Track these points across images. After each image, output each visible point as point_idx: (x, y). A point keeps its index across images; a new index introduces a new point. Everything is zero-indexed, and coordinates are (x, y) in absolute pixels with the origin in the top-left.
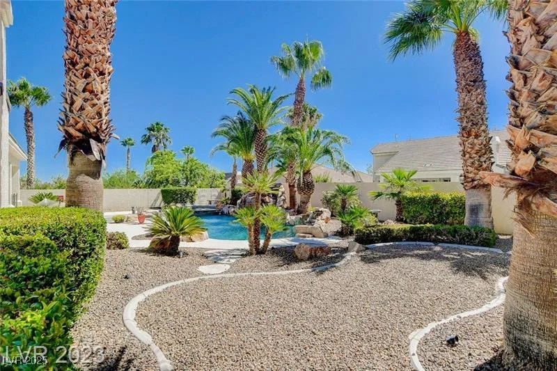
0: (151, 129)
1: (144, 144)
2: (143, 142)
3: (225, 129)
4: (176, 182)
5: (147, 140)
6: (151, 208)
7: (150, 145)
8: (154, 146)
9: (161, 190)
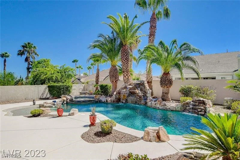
0: (23, 47)
1: (20, 56)
2: (18, 54)
3: (97, 43)
4: (57, 81)
5: (21, 53)
6: (41, 99)
7: (24, 57)
8: (27, 57)
9: (47, 86)
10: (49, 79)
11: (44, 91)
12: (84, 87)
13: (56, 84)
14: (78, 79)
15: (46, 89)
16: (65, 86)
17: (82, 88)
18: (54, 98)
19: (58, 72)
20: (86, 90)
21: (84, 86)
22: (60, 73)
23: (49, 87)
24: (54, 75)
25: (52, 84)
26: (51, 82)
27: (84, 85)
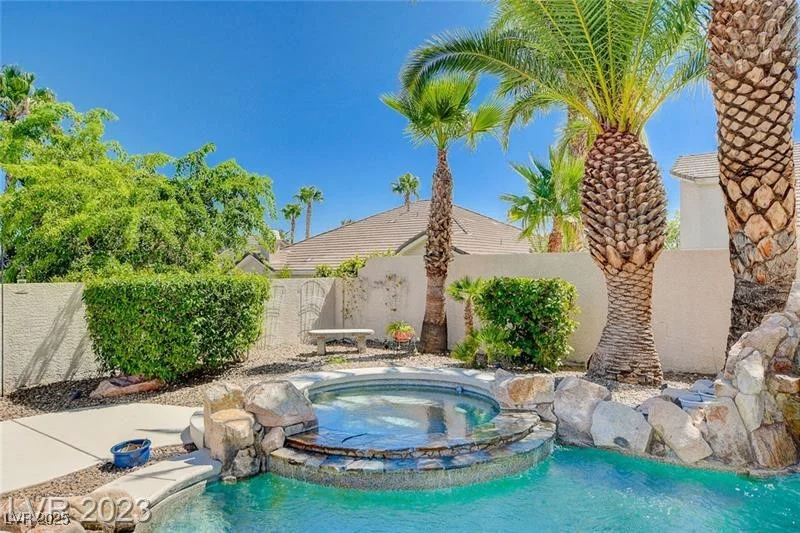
9: (83, 287)
10: (97, 243)
11: (59, 332)
12: (331, 298)
13: (146, 277)
14: (255, 255)
15: (70, 311)
16: (221, 288)
17: (320, 301)
18: (134, 388)
19: (164, 196)
20: (340, 319)
21: (328, 289)
22: (180, 200)
23: (93, 296)
24: (137, 215)
25: (121, 274)
26: (112, 262)
27: (326, 283)
